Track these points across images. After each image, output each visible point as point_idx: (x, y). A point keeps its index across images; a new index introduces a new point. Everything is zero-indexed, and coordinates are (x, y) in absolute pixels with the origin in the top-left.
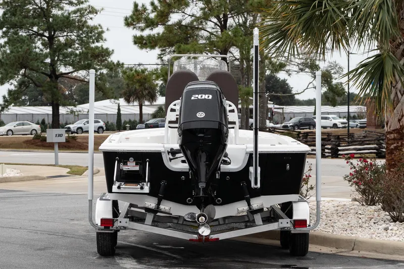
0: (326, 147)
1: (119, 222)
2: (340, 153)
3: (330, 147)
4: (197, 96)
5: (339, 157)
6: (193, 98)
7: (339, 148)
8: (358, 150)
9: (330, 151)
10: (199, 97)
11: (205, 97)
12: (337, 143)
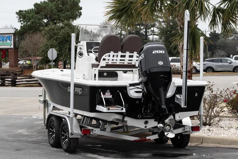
0: (6, 79)
1: (94, 131)
2: (17, 83)
3: (10, 80)
4: (156, 51)
5: (16, 86)
6: (153, 53)
7: (17, 80)
8: (28, 82)
9: (11, 82)
10: (157, 52)
11: (161, 52)
12: (15, 78)
